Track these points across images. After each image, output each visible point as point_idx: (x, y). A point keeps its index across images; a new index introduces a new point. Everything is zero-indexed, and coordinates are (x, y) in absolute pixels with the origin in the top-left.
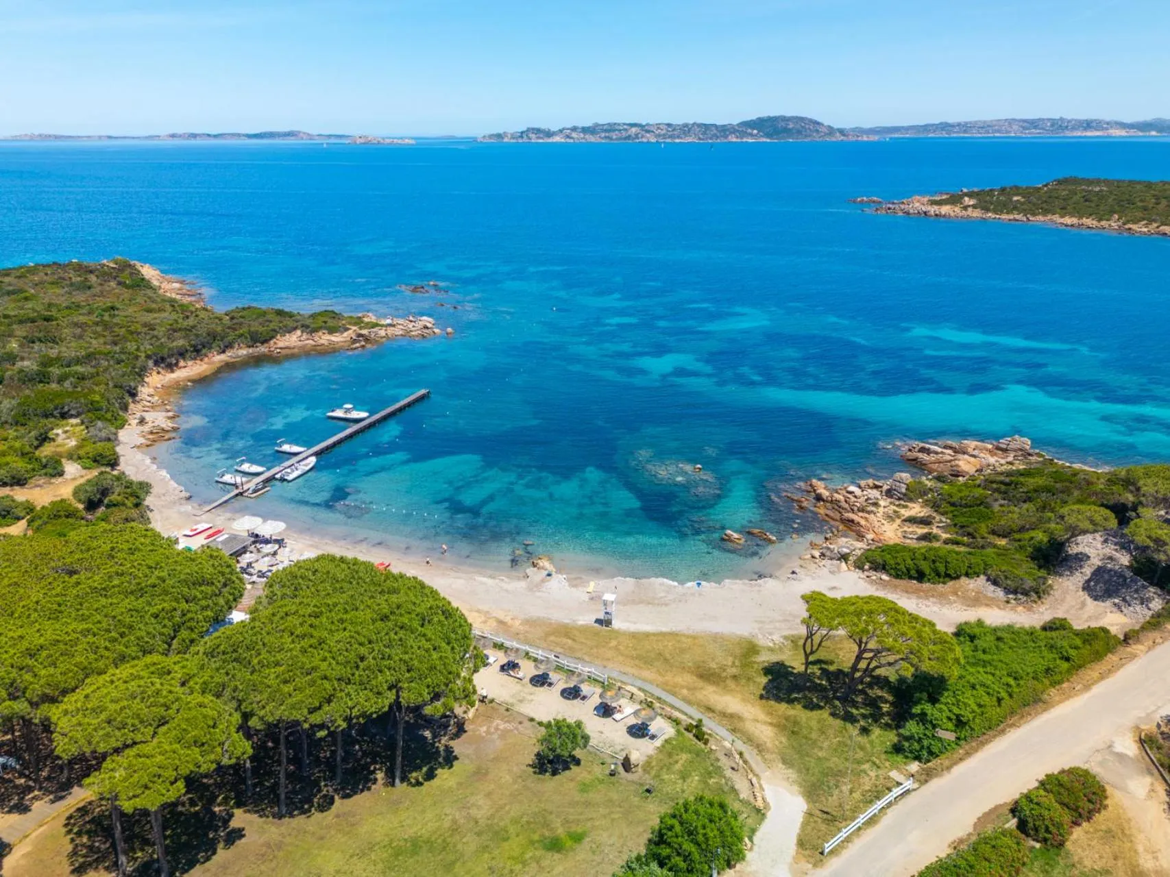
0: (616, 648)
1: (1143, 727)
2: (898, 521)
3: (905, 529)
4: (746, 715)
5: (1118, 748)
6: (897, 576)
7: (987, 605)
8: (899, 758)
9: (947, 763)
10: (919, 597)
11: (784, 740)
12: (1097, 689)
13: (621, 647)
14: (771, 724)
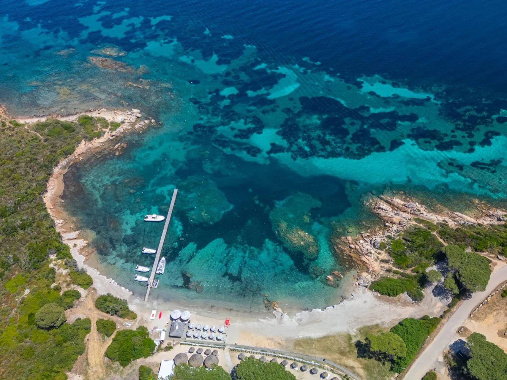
0: (315, 348)
1: (445, 351)
2: (379, 261)
3: (381, 265)
4: (355, 366)
5: (439, 360)
6: (383, 294)
7: (408, 306)
8: (392, 372)
9: (403, 374)
10: (390, 304)
11: (366, 373)
12: (435, 340)
13: (317, 347)
14: (362, 368)
